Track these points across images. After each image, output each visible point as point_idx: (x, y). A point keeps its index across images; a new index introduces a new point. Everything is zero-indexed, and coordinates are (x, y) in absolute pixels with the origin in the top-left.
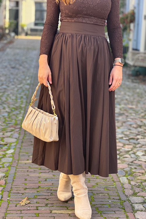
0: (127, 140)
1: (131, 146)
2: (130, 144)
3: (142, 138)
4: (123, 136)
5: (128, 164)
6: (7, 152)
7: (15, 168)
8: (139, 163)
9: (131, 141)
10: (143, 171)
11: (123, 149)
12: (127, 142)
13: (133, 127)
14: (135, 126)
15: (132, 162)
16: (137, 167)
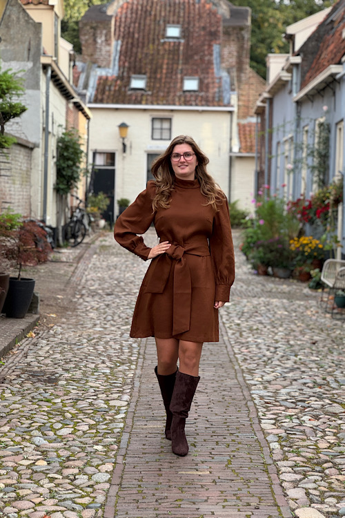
0: (292, 402)
1: (297, 411)
2: (297, 407)
3: (316, 401)
4: (289, 397)
5: (286, 430)
6: (116, 417)
7: (128, 434)
8: (302, 428)
9: (298, 403)
10: (305, 437)
11: (283, 412)
12: (293, 405)
13: (308, 387)
14: (311, 385)
15: (292, 428)
16: (297, 433)
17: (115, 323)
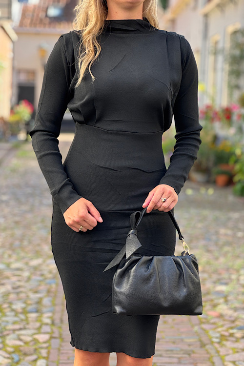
17: (22, 254)
